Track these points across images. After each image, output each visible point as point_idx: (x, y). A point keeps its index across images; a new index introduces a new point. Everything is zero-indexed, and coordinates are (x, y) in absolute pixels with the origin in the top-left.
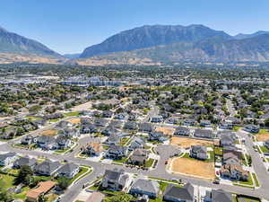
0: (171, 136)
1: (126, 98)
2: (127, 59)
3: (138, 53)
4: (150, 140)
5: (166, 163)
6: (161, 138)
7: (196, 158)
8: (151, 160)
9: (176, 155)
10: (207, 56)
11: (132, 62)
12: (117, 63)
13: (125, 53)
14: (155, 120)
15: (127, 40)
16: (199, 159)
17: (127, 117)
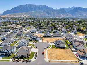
0: (42, 38)
1: (19, 25)
2: (21, 15)
3: (25, 13)
4: (31, 41)
5: (43, 54)
6: (38, 39)
7: (59, 47)
8: (33, 53)
9: (47, 47)
10: (48, 15)
11: (23, 16)
12: (17, 17)
13: (20, 13)
14: (33, 32)
15: (21, 9)
16: (61, 48)
17: (19, 31)
